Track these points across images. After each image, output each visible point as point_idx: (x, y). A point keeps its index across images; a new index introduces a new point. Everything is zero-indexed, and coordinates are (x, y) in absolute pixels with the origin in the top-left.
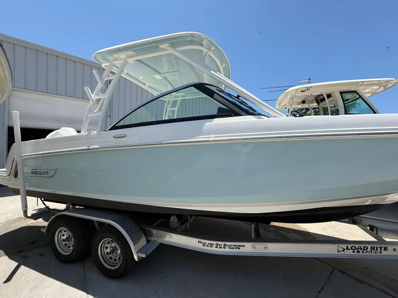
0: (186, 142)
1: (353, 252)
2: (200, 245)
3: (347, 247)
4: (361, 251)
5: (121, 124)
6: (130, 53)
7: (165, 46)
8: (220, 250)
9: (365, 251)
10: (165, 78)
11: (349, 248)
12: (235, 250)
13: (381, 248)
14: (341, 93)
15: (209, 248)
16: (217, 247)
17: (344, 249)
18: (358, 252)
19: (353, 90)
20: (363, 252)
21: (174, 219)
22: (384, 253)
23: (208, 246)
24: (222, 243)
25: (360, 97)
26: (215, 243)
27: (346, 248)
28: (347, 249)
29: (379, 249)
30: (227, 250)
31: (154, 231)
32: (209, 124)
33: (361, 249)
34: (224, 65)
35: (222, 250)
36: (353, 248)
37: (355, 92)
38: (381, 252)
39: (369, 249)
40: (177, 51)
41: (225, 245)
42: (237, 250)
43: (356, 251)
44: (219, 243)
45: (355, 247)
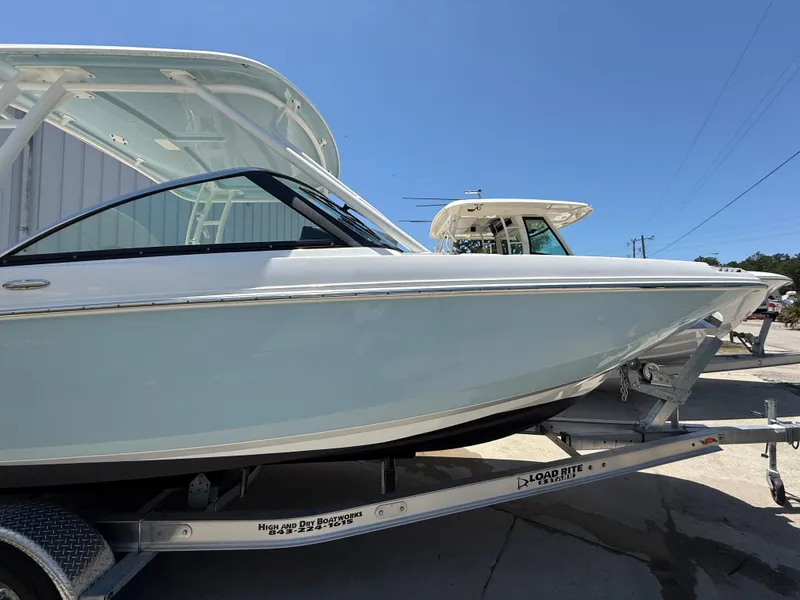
0: (222, 301)
1: (540, 483)
2: (264, 535)
3: (531, 476)
4: (549, 481)
5: (32, 251)
6: (74, 71)
7: (176, 74)
8: (310, 534)
9: (554, 479)
10: (187, 149)
11: (534, 478)
12: (342, 527)
13: (574, 468)
14: (525, 219)
15: (285, 536)
16: (302, 530)
17: (527, 482)
18: (546, 482)
19: (540, 215)
20: (552, 481)
21: (200, 486)
22: (579, 475)
23: (282, 532)
24: (314, 519)
25: (549, 228)
26: (297, 521)
27: (528, 479)
28: (532, 480)
29: (572, 470)
30: (326, 530)
31: (141, 526)
32: (279, 261)
33: (549, 476)
34: (325, 142)
35: (315, 532)
36: (539, 477)
37: (542, 219)
38: (574, 475)
39: (560, 474)
40: (209, 92)
41: (320, 521)
42: (347, 526)
43: (542, 481)
44: (307, 519)
45: (541, 474)
